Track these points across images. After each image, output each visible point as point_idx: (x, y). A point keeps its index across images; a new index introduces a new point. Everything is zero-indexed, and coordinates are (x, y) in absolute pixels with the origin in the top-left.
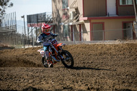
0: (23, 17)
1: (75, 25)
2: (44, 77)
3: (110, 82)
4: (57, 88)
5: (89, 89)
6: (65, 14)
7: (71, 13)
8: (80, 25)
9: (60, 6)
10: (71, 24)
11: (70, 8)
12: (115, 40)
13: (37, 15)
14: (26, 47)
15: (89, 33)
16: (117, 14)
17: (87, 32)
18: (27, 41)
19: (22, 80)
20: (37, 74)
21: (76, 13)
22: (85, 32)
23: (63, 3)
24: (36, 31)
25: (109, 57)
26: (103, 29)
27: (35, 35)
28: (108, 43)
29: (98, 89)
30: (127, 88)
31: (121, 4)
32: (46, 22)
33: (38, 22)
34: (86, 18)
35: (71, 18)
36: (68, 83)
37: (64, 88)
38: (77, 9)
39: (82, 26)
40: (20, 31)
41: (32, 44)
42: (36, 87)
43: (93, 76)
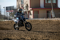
0: (4, 8)
1: (26, 12)
2: (13, 34)
3: (41, 36)
4: (18, 38)
5: (32, 39)
6: (22, 7)
7: (25, 6)
8: (28, 11)
9: (20, 3)
10: (25, 11)
11: (25, 4)
12: (44, 18)
13: (10, 7)
14: (5, 21)
15: (32, 15)
16: (44, 7)
17: (31, 15)
18: (6, 18)
19: (3, 35)
20: (10, 33)
21: (27, 6)
22: (31, 14)
23: (21, 2)
24: (10, 14)
25: (41, 25)
26: (38, 13)
27: (9, 16)
28: (40, 19)
29: (36, 39)
30: (48, 39)
31: (46, 3)
32: (14, 10)
33: (10, 10)
34: (31, 9)
35: (25, 9)
36: (23, 37)
37: (21, 39)
38: (27, 5)
39: (29, 12)
40: (3, 14)
41: (8, 19)
42: (9, 38)
43: (34, 34)
